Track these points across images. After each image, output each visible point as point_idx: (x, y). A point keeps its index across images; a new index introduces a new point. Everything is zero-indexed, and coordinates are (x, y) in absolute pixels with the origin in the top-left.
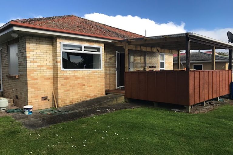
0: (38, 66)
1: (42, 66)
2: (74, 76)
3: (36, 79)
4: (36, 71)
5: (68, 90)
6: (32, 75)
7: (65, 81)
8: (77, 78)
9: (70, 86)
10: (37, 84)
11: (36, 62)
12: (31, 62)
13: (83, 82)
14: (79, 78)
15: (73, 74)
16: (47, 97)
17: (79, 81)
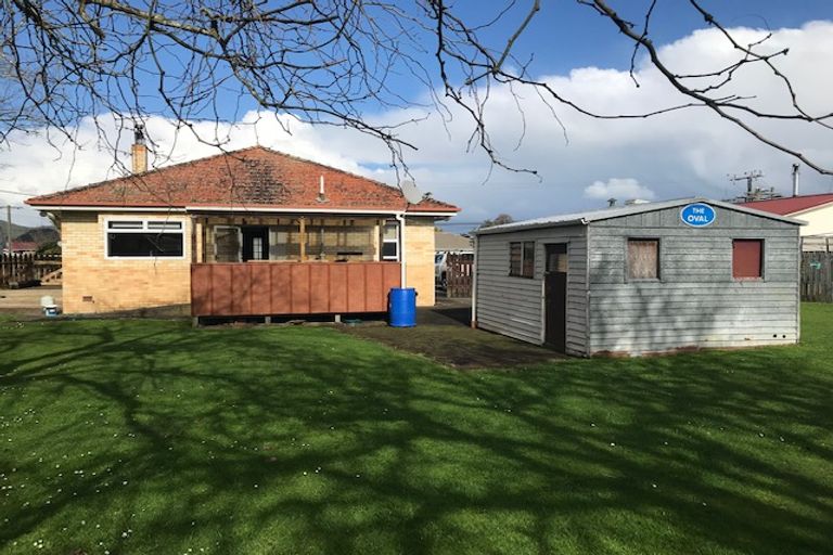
0: (78, 253)
1: (85, 254)
2: (128, 268)
3: (75, 271)
4: (75, 259)
5: (116, 289)
6: (69, 265)
7: (112, 274)
8: (132, 271)
9: (121, 284)
10: (75, 277)
11: (76, 248)
12: (68, 248)
13: (145, 278)
14: (136, 271)
15: (126, 265)
16: (91, 298)
17: (136, 276)
